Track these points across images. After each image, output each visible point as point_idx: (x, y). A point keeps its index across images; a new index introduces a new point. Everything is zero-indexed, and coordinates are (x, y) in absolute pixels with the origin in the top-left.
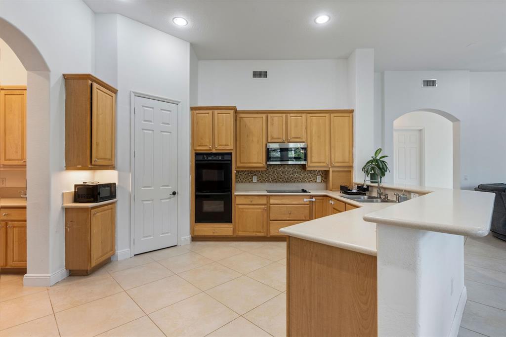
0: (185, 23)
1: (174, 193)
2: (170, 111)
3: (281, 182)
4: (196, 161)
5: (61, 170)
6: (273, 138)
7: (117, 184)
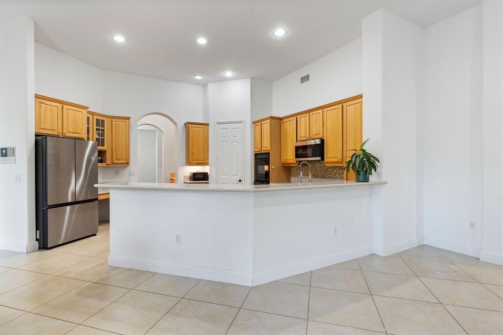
0: (232, 74)
1: (240, 181)
2: (237, 128)
3: (318, 177)
4: (255, 159)
5: (183, 166)
6: (301, 137)
7: (209, 173)
